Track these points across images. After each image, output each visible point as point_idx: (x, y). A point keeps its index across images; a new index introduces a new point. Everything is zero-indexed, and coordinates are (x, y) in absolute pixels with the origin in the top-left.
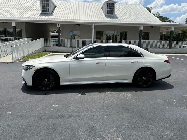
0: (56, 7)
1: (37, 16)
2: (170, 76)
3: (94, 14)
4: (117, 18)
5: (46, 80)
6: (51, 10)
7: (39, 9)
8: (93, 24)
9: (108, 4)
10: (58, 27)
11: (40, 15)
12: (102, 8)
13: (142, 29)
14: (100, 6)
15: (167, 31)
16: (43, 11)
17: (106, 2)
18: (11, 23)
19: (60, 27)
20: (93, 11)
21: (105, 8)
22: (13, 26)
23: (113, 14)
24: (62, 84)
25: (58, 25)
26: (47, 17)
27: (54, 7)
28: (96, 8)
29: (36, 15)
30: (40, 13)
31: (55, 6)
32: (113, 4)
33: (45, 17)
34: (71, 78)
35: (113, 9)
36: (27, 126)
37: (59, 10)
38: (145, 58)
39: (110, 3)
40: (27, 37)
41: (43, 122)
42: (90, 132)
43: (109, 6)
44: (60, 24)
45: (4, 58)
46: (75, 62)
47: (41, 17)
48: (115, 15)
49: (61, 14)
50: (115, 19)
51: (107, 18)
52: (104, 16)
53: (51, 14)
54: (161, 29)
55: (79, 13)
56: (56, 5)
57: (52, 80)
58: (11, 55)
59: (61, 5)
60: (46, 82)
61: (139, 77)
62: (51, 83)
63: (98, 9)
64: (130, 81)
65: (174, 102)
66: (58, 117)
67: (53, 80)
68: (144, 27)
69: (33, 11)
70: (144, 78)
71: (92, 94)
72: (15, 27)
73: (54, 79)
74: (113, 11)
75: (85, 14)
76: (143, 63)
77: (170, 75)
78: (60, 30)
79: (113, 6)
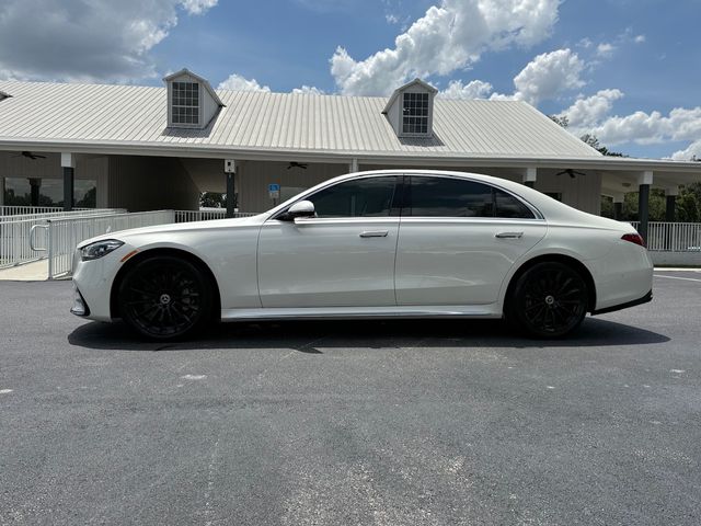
0: (224, 109)
1: (154, 137)
2: (647, 298)
3: (357, 130)
4: (439, 143)
5: (166, 298)
6: (204, 117)
7: (162, 113)
8: (355, 163)
9: (406, 96)
10: (226, 171)
11: (163, 135)
12: (385, 113)
13: (534, 179)
14: (378, 105)
15: (627, 190)
16: (175, 119)
17: (401, 90)
18: (58, 155)
19: (233, 171)
20: (355, 122)
21: (398, 111)
22: (63, 165)
23: (425, 130)
24: (228, 314)
25: (229, 164)
26: (190, 140)
27: (215, 107)
28: (365, 115)
29: (150, 133)
30: (165, 125)
31: (221, 106)
32: (426, 96)
33: (183, 140)
34: (262, 292)
35: (425, 113)
36: (68, 426)
37: (234, 116)
38: (548, 222)
39: (413, 95)
40: (111, 205)
41: (137, 415)
42: (329, 442)
43: (413, 104)
44: (235, 161)
45: (19, 268)
46: (279, 231)
47: (168, 139)
48: (434, 135)
49: (242, 130)
50: (432, 149)
51: (403, 144)
52: (393, 137)
53: (206, 130)
54: (604, 184)
55: (304, 128)
56: (223, 102)
57: (188, 301)
58: (48, 261)
59: (242, 102)
60: (165, 306)
61: (528, 296)
62: (185, 313)
63: (371, 115)
64: (493, 312)
65: (676, 374)
66: (202, 405)
67: (191, 298)
68: (539, 170)
69: (141, 120)
70: (549, 299)
71: (345, 350)
72: (72, 169)
73: (196, 294)
74: (425, 121)
75: (328, 131)
76: (540, 240)
77: (650, 293)
78: (236, 192)
79: (426, 105)
